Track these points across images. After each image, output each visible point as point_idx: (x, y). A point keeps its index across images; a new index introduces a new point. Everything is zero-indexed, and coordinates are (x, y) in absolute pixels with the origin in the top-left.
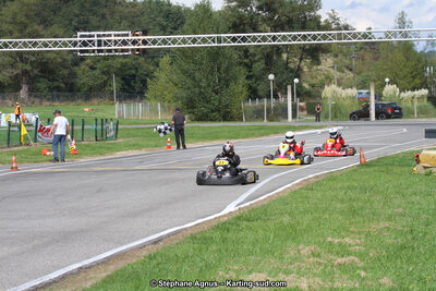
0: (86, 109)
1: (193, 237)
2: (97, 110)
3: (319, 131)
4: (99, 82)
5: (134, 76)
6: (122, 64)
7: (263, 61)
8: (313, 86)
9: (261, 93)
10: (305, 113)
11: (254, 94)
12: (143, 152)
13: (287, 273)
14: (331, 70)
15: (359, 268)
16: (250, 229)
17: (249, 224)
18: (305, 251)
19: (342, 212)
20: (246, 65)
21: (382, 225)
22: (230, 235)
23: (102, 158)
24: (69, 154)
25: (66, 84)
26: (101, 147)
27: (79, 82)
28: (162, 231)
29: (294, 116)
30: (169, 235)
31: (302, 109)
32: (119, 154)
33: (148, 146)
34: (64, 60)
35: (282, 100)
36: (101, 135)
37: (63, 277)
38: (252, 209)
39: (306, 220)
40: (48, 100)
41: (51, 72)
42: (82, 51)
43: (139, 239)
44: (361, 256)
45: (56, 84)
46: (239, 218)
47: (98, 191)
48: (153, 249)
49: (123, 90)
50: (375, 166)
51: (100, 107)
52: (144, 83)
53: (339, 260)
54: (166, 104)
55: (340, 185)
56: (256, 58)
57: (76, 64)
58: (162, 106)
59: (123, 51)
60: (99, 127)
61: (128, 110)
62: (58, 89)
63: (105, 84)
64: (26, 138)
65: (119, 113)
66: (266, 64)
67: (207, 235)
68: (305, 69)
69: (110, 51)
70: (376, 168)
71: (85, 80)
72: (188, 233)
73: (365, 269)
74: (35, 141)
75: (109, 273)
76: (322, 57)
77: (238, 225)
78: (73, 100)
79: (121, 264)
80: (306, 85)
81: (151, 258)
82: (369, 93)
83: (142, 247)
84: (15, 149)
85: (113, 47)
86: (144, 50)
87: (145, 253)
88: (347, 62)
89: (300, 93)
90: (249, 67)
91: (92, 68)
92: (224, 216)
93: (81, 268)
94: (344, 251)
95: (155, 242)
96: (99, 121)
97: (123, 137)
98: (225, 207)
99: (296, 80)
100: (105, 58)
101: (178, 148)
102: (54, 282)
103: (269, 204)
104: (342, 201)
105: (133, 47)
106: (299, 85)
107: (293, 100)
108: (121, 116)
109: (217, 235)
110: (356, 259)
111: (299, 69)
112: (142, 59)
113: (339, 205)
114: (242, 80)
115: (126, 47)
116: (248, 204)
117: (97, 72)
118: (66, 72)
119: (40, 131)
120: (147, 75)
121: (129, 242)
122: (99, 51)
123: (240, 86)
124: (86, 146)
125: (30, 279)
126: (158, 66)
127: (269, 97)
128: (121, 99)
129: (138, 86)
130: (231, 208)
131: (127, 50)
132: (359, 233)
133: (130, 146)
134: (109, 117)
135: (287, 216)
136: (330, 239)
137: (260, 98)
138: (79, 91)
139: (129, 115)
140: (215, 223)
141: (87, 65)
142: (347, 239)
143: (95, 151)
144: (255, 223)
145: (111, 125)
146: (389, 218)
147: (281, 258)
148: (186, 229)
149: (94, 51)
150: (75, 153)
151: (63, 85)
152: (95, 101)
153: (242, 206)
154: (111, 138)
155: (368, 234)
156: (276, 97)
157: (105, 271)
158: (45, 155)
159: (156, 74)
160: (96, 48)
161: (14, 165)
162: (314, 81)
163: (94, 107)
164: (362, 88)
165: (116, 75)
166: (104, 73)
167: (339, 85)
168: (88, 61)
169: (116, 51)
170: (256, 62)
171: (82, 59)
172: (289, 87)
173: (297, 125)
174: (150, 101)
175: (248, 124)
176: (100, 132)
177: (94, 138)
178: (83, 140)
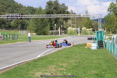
0: (12, 32)
2: (15, 32)
4: (16, 25)
5: (25, 24)
7: (54, 21)
8: (67, 27)
11: (52, 29)
12: (23, 42)
13: (47, 72)
16: (41, 61)
20: (50, 22)
21: (73, 61)
29: (61, 34)
30: (22, 63)
32: (17, 43)
38: (44, 57)
39: (55, 59)
41: (5, 23)
43: (15, 63)
44: (66, 68)
45: (6, 26)
46: (40, 59)
47: (9, 52)
49: (22, 27)
53: (60, 69)
54: (31, 31)
55: (66, 51)
57: (11, 21)
61: (22, 32)
63: (17, 26)
65: (20, 33)
66: (55, 22)
70: (76, 47)
72: (26, 62)
76: (69, 20)
83: (15, 65)
90: (51, 22)
91: (15, 22)
94: (62, 67)
95: (18, 64)
96: (13, 35)
97: (19, 39)
99: (62, 26)
109: (33, 63)
110: (64, 69)
111: (63, 23)
112: (26, 20)
113: (64, 56)
114: (49, 25)
123: (48, 27)
124: (10, 41)
127: (55, 30)
129: (25, 27)
130: (39, 56)
134: (16, 34)
136: (59, 64)
140: (34, 60)
142: (63, 64)
144: (43, 60)
145: (16, 36)
146: (75, 59)
151: (7, 26)
152: (15, 30)
154: (16, 39)
155: (69, 63)
162: (67, 26)
164: (77, 28)
165: (20, 24)
166: (17, 23)
167: (72, 27)
171: (12, 20)
172: (60, 27)
173: (61, 36)
174: (27, 30)
175: (50, 36)
176: (13, 37)
177: (12, 39)
178: (9, 39)
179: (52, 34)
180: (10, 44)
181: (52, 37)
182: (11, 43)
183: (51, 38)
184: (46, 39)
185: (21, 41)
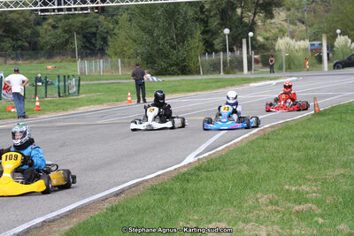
0: (49, 67)
1: (154, 189)
2: (60, 68)
3: (274, 82)
4: (61, 40)
6: (82, 23)
7: (218, 17)
8: (267, 39)
9: (217, 47)
10: (260, 65)
11: (209, 48)
12: (105, 106)
13: (246, 221)
14: (284, 23)
15: (316, 215)
16: (208, 179)
17: (209, 174)
18: (263, 199)
19: (299, 160)
20: (202, 20)
21: (338, 172)
22: (190, 185)
23: (66, 113)
24: (32, 110)
25: (29, 43)
26: (64, 103)
27: (41, 41)
28: (124, 183)
29: (250, 68)
30: (130, 187)
31: (257, 61)
32: (81, 109)
33: (109, 101)
34: (27, 20)
35: (238, 53)
36: (63, 92)
37: (27, 231)
38: (210, 160)
39: (264, 169)
40: (12, 59)
41: (15, 32)
42: (42, 11)
43: (101, 191)
44: (318, 203)
45: (20, 43)
46: (198, 169)
47: (61, 146)
48: (115, 201)
49: (84, 47)
50: (329, 114)
51: (63, 64)
52: (105, 40)
53: (297, 208)
54: (126, 60)
55: (296, 134)
56: (212, 14)
57: (38, 23)
58: (122, 63)
59: (82, 9)
60: (62, 83)
61: (90, 66)
62: (22, 48)
63: (67, 42)
65: (81, 69)
66: (222, 19)
67: (168, 186)
68: (259, 23)
69: (69, 10)
70: (330, 117)
71: (48, 38)
72: (148, 185)
73: (322, 217)
75: (72, 226)
76: (275, 11)
77: (198, 176)
78: (36, 59)
79: (84, 217)
80: (260, 39)
81: (113, 210)
82: (321, 45)
83: (105, 199)
85: (73, 6)
86: (103, 8)
87: (107, 205)
88: (299, 15)
89: (255, 47)
90: (205, 22)
91: (54, 27)
92: (184, 166)
93: (44, 221)
94: (300, 198)
95: (117, 194)
97: (85, 93)
98: (184, 158)
99: (251, 34)
100: (66, 17)
101: (139, 101)
103: (227, 155)
104: (298, 150)
105: (92, 5)
106: (253, 39)
107: (248, 53)
108: (83, 73)
109: (177, 186)
110: (314, 207)
111: (254, 23)
112: (102, 18)
113: (295, 154)
114: (198, 34)
115: (85, 6)
116: (206, 155)
117: (59, 31)
118: (28, 31)
119: (5, 88)
120: (107, 33)
122: (59, 10)
123: (196, 41)
124: (50, 102)
126: (117, 23)
127: (224, 51)
128: (83, 56)
129: (99, 43)
130: (190, 159)
131: (86, 9)
132: (316, 180)
133: (92, 101)
134: (70, 74)
135: (245, 165)
136: (287, 187)
137: (217, 52)
138: (42, 49)
139: (90, 71)
140: (175, 174)
141: (50, 24)
142: (304, 187)
143: (57, 107)
144: (214, 173)
145: (73, 82)
146: (345, 165)
147: (240, 207)
148: (147, 181)
149: (54, 10)
150: (39, 110)
151: (25, 44)
152: (58, 59)
153: (202, 156)
154: (73, 94)
155: (324, 182)
156: (231, 50)
157: (69, 224)
158: (10, 111)
159: (115, 31)
160: (56, 7)
162: (267, 35)
163: (57, 65)
164: (314, 40)
165: (78, 33)
166: (65, 31)
167: (292, 37)
168: (50, 21)
169: (75, 9)
170: (211, 17)
171: (45, 18)
172: (244, 41)
173: (252, 77)
174: (110, 57)
175: (205, 77)
176: (62, 88)
177: (57, 95)
178: (46, 97)
179: (215, 68)
180: (54, 115)
181: (217, 81)
182: (55, 111)
183: (214, 85)
184: (194, 91)
185: (96, 100)
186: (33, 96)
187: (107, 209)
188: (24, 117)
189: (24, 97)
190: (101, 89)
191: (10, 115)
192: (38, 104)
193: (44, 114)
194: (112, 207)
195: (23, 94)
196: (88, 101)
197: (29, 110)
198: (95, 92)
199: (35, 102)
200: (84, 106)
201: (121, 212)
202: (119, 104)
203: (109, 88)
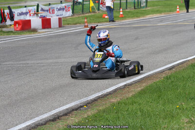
1: (193, 66)
23: (138, 19)
24: (118, 17)
26: (137, 13)
28: (175, 62)
30: (178, 65)
32: (148, 17)
33: (165, 11)
36: (137, 6)
37: (115, 91)
43: (160, 67)
47: (136, 39)
48: (169, 73)
64: (93, 8)
72: (190, 63)
74: (99, 10)
75: (142, 88)
79: (150, 83)
81: (168, 78)
83: (162, 72)
84: (87, 15)
87: (164, 75)
93: (125, 85)
95: (170, 69)
97: (150, 6)
102: (110, 93)
119: (101, 4)
121: (155, 69)
124: (129, 12)
125: (95, 92)
133: (154, 11)
148: (188, 61)
150: (123, 17)
154: (144, 7)
157: (140, 87)
158: (104, 18)
161: (86, 24)
176: (136, 3)
177: (133, 7)
178: (127, 9)
180: (131, 20)
182: (132, 17)
185: (157, 11)
186: (119, 9)
187: (164, 78)
188: (113, 21)
189: (113, 9)
190: (160, 4)
191: (104, 20)
192: (121, 13)
193: (126, 19)
194: (167, 77)
195: (112, 7)
196: (152, 12)
197: (116, 17)
198: (157, 6)
199: (120, 12)
200: (150, 14)
201: (173, 80)
202: (172, 13)
203: (165, 3)
